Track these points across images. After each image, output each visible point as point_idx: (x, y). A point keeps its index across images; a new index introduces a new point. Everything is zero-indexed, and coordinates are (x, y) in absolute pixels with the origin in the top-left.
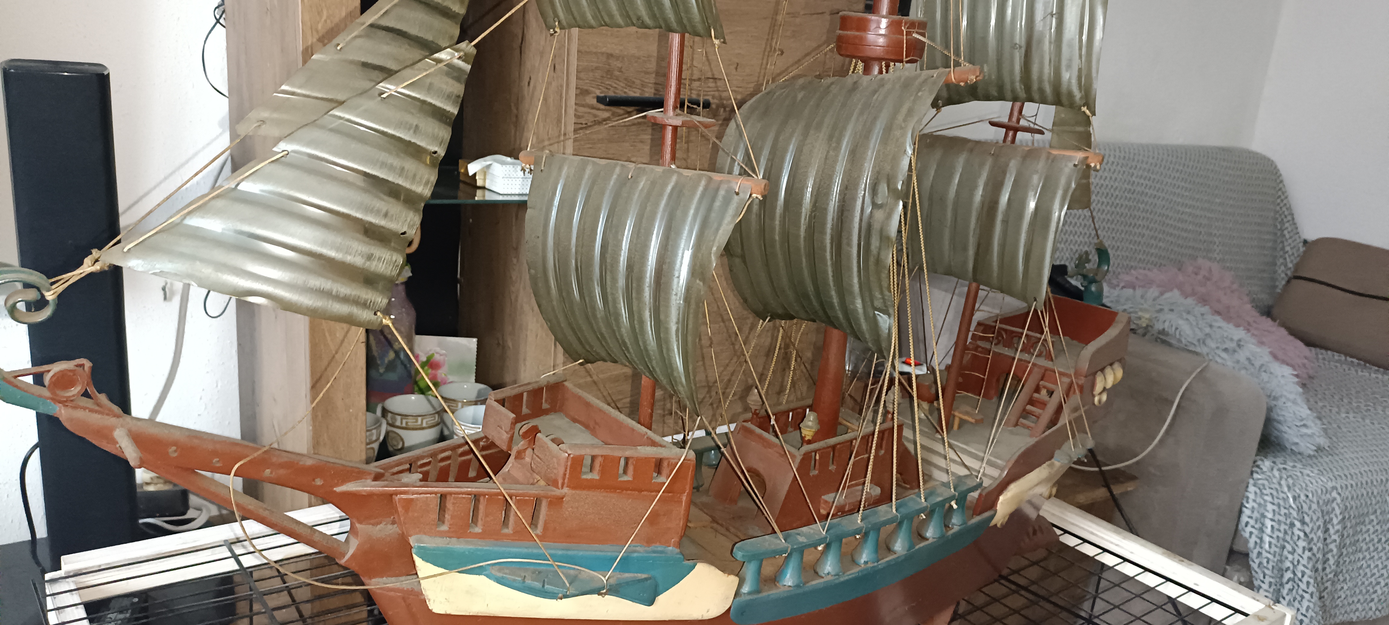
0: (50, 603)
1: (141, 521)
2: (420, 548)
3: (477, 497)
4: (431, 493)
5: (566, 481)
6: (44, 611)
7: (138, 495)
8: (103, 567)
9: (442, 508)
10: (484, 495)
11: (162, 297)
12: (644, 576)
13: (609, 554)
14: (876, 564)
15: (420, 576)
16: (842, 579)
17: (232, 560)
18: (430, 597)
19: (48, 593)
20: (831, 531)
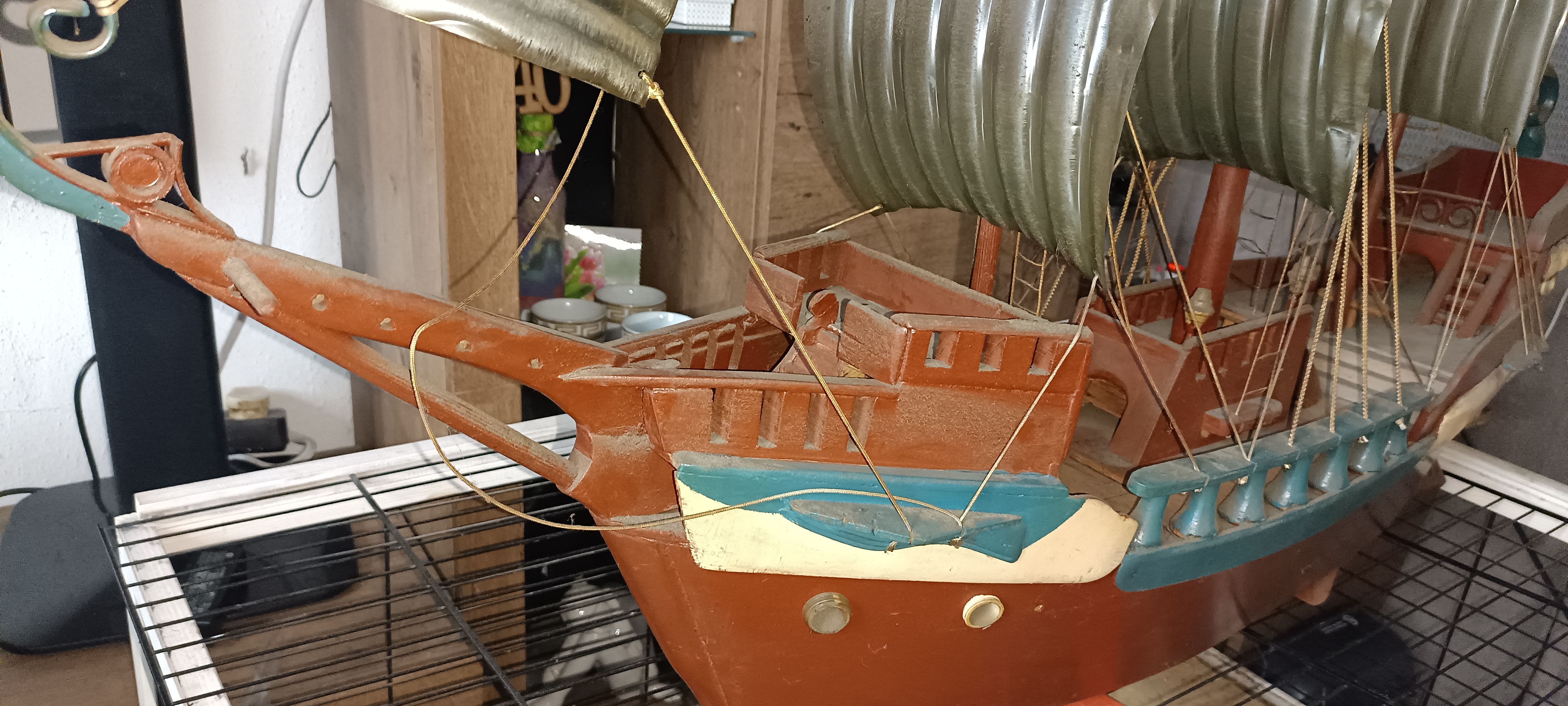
0: (124, 556)
1: (232, 457)
2: (686, 469)
3: (766, 394)
4: (703, 387)
5: (902, 371)
6: (117, 567)
7: (227, 424)
8: (190, 509)
9: (718, 411)
10: (780, 391)
11: (243, 169)
12: (1012, 517)
13: (964, 483)
14: (1304, 507)
15: (685, 514)
16: (1263, 527)
17: (364, 500)
18: (698, 545)
19: (120, 542)
20: (1256, 457)
